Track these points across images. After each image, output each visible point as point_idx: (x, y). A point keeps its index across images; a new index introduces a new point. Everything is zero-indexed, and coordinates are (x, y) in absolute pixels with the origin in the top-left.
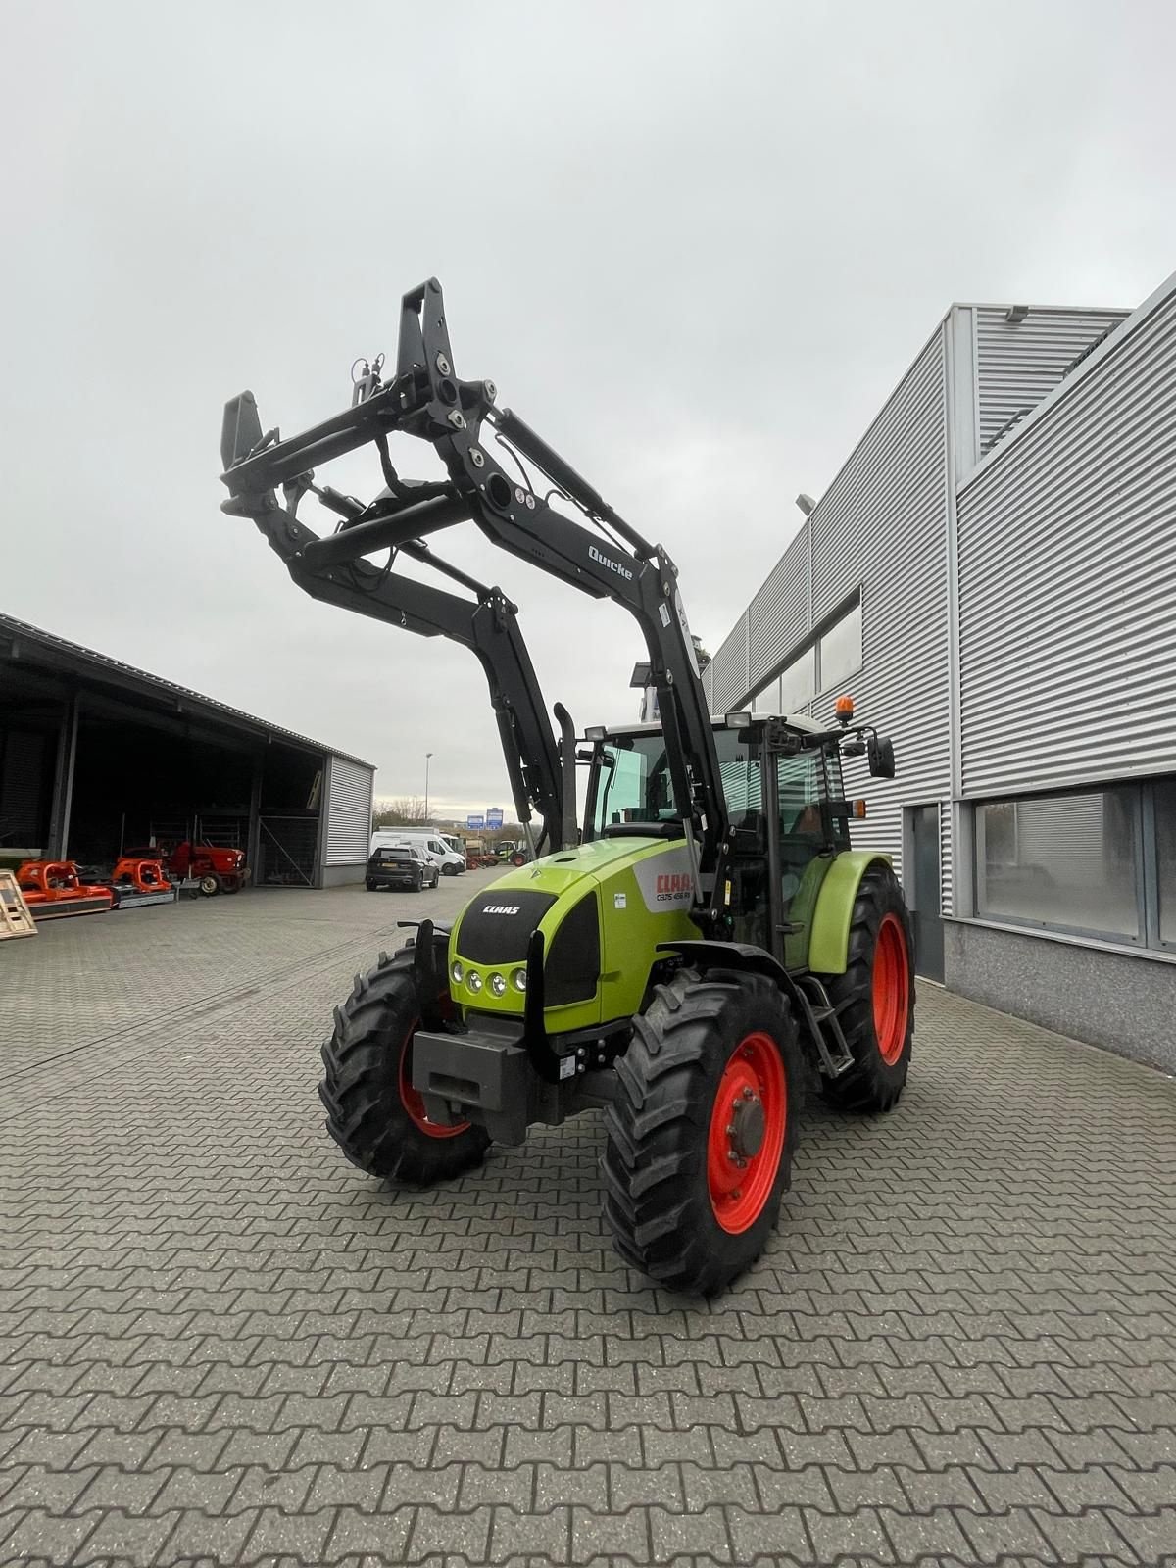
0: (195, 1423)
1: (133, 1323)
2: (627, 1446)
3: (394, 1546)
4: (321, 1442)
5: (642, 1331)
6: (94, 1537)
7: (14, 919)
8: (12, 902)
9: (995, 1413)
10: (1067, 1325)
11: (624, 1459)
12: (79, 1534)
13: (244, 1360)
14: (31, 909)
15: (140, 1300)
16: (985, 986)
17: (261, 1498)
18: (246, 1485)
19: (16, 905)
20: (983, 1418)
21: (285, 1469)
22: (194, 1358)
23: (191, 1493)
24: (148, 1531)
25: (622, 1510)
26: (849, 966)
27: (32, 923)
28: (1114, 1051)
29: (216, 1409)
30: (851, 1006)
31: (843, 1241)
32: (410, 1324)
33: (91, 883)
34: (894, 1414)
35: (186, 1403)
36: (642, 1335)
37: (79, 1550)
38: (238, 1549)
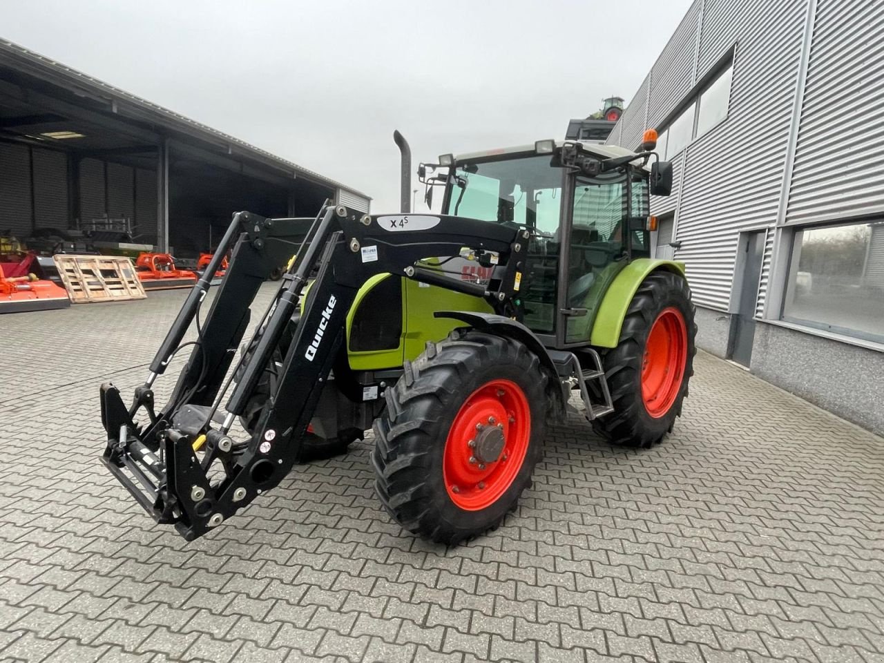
0: (104, 571)
1: (98, 515)
2: (345, 622)
3: (176, 651)
4: (167, 591)
5: (394, 560)
6: (24, 619)
7: (132, 288)
8: (131, 277)
9: (607, 642)
10: (697, 598)
11: (339, 629)
12: (17, 616)
13: (148, 543)
14: (142, 283)
15: (108, 504)
16: (777, 372)
17: (120, 614)
18: (116, 607)
19: (133, 279)
20: (596, 643)
21: (140, 602)
22: (122, 538)
23: (84, 605)
24: (53, 620)
25: (322, 655)
26: (621, 344)
27: (143, 292)
28: (862, 425)
29: (120, 565)
30: (620, 371)
31: (563, 526)
32: (252, 537)
33: (184, 269)
34: (534, 632)
35: (105, 560)
36: (392, 562)
37: (14, 623)
38: (93, 638)
